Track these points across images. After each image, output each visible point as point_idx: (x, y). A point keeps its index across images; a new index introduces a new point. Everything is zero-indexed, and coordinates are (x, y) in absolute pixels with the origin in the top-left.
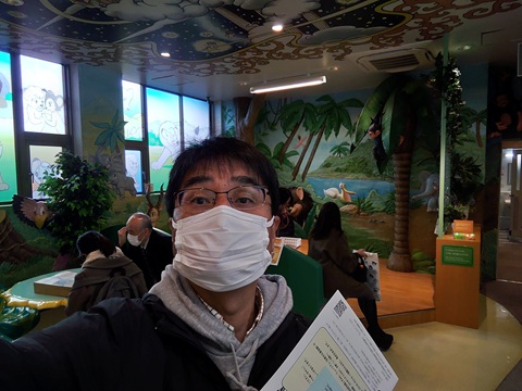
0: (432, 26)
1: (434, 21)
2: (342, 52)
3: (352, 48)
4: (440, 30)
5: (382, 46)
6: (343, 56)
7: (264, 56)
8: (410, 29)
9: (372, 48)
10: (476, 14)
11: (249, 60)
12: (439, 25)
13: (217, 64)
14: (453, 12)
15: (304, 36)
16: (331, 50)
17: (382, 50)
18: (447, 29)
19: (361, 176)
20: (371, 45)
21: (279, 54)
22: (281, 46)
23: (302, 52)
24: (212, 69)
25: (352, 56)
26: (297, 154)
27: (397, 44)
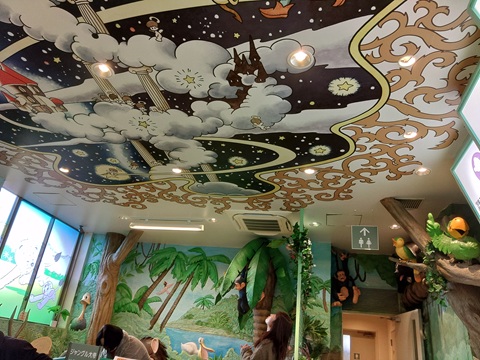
0: (293, 200)
1: (295, 195)
2: (222, 205)
3: (232, 204)
4: (298, 204)
5: (255, 208)
6: (223, 209)
7: (156, 194)
8: (277, 198)
9: (246, 208)
10: (323, 197)
11: (140, 194)
12: (297, 199)
13: (109, 191)
14: (308, 192)
15: (197, 183)
16: (214, 202)
17: (254, 212)
18: (304, 205)
19: (222, 332)
20: (247, 205)
21: (170, 195)
22: (173, 187)
23: (190, 198)
24: (102, 195)
25: (230, 212)
26: (160, 301)
27: (266, 209)
